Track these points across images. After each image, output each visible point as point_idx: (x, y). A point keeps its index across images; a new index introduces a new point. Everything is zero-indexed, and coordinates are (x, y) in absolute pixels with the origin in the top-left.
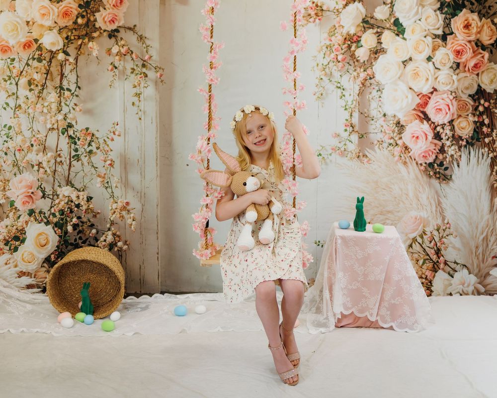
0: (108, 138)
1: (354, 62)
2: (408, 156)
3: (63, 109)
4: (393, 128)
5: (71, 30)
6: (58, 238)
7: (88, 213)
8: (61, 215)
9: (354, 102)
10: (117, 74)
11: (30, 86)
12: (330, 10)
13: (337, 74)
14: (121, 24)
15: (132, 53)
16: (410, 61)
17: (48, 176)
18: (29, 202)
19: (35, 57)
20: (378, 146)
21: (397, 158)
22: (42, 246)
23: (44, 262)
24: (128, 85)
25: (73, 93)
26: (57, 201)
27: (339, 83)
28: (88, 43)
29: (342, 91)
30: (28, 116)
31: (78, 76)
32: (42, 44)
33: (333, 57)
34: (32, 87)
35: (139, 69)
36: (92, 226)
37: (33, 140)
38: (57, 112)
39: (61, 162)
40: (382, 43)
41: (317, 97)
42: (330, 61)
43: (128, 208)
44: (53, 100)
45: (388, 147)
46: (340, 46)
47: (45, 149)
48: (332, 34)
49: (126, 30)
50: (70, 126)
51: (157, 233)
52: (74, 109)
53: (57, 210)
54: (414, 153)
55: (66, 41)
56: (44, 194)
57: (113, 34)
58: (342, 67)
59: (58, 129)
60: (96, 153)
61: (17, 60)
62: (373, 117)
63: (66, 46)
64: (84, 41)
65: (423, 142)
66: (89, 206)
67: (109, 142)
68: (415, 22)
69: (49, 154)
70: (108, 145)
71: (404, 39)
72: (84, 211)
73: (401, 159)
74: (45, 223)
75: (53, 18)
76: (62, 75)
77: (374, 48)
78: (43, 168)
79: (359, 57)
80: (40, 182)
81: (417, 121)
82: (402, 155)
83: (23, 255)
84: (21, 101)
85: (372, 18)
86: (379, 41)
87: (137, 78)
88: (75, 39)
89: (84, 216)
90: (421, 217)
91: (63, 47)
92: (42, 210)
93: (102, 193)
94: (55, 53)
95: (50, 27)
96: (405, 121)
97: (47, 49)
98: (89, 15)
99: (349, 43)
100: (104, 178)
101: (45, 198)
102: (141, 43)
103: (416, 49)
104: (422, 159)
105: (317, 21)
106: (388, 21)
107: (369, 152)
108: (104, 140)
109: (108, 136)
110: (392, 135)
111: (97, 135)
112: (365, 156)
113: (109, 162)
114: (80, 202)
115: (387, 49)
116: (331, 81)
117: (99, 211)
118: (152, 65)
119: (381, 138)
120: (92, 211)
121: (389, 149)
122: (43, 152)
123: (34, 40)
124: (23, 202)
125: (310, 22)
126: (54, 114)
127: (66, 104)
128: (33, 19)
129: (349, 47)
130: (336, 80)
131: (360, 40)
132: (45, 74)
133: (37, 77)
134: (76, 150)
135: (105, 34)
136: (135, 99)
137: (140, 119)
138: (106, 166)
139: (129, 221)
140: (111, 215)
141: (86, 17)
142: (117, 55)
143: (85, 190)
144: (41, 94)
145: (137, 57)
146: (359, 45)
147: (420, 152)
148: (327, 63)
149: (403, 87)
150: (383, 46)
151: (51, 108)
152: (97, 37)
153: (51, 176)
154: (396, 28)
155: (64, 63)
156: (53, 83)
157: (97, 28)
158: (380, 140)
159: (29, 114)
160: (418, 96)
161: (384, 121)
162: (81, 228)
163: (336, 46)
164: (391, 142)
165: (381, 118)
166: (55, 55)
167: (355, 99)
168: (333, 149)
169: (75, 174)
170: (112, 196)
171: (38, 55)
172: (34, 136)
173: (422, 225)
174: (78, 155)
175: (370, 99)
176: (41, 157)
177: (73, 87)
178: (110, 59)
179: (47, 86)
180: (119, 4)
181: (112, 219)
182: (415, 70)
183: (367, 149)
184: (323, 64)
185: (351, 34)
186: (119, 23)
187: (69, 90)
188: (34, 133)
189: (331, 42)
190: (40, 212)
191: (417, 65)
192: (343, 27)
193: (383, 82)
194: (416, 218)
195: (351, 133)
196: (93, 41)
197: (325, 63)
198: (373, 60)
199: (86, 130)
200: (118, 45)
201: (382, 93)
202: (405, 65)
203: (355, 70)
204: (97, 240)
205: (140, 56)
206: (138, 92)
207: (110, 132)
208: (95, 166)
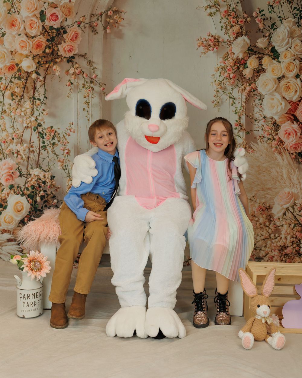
0: (66, 134)
1: (242, 79)
2: (283, 147)
3: (35, 113)
4: (271, 127)
5: (41, 57)
6: (29, 206)
7: (52, 188)
8: (32, 189)
9: (242, 108)
10: (73, 88)
11: (12, 97)
12: (225, 41)
13: (229, 88)
14: (76, 53)
15: (83, 73)
16: (284, 78)
17: (23, 161)
18: (10, 180)
19: (16, 76)
20: (260, 140)
21: (274, 149)
22: (19, 212)
23: (20, 223)
24: (80, 96)
25: (42, 102)
26: (30, 179)
27: (231, 94)
28: (53, 66)
29: (233, 100)
30: (10, 118)
31: (45, 90)
32: (21, 67)
33: (227, 75)
34: (14, 97)
35: (88, 85)
36: (54, 197)
37: (14, 135)
38: (31, 115)
39: (33, 151)
40: (262, 65)
41: (215, 104)
42: (225, 78)
44: (28, 107)
46: (231, 67)
47: (22, 141)
48: (225, 59)
49: (80, 56)
50: (40, 125)
52: (42, 113)
53: (29, 186)
54: (287, 145)
55: (38, 65)
56: (21, 174)
57: (70, 60)
58: (233, 83)
59: (31, 127)
60: (57, 145)
61: (4, 78)
62: (256, 119)
63: (38, 69)
64: (50, 65)
65: (294, 137)
66: (52, 183)
67: (67, 137)
68: (287, 49)
69: (25, 145)
70: (66, 139)
71: (279, 62)
72: (49, 186)
73: (277, 150)
74: (21, 195)
75: (29, 49)
76: (35, 89)
77: (257, 68)
78: (20, 155)
79: (245, 75)
80: (18, 165)
81: (289, 122)
82: (278, 147)
83: (5, 217)
84: (6, 108)
85: (255, 47)
86: (260, 63)
87: (87, 91)
88: (44, 63)
89: (49, 190)
90: (292, 192)
91: (35, 69)
92: (20, 186)
93: (62, 173)
94: (30, 73)
95: (27, 55)
96: (280, 121)
97: (24, 71)
98: (54, 47)
99: (238, 65)
100: (63, 162)
101: (21, 177)
102: (90, 66)
103: (287, 68)
104: (293, 150)
105: (215, 49)
106: (267, 49)
107: (253, 145)
108: (63, 135)
109: (66, 132)
110: (270, 132)
111: (58, 131)
112: (250, 147)
113: (66, 151)
114: (46, 180)
115: (266, 69)
116: (225, 93)
117: (59, 187)
118: (98, 81)
120: (54, 186)
121: (268, 142)
122: (21, 143)
123: (15, 64)
124: (6, 179)
125: (210, 50)
126: (28, 116)
127: (37, 110)
128: (15, 50)
129: (238, 68)
130: (229, 92)
131: (247, 63)
132: (23, 88)
133: (17, 90)
134: (44, 143)
135: (65, 60)
136: (86, 106)
137: (89, 120)
138: (64, 154)
141: (52, 48)
142: (73, 75)
143: (49, 171)
144: (20, 103)
145: (87, 76)
146: (246, 66)
147: (291, 145)
148: (222, 80)
149: (278, 96)
150: (263, 67)
151: (26, 112)
152: (59, 62)
153: (26, 161)
154: (272, 54)
155: (36, 80)
156: (28, 95)
157: (59, 56)
158: (261, 135)
159: (11, 117)
160: (289, 103)
161: (264, 122)
162: (46, 199)
163: (229, 67)
164: (269, 137)
165: (262, 119)
166: (30, 75)
167: (243, 106)
169: (43, 160)
170: (68, 175)
171: (19, 75)
172: (15, 132)
173: (293, 198)
174: (45, 146)
175: (254, 105)
176: (19, 148)
177: (42, 98)
178: (68, 78)
179: (24, 97)
180: (74, 39)
182: (287, 84)
183: (252, 142)
184: (219, 81)
185: (239, 59)
186: (74, 52)
187: (39, 99)
188: (14, 130)
189: (225, 65)
190: (18, 187)
191: (288, 80)
192: (234, 54)
193: (263, 93)
194: (289, 193)
195: (239, 130)
196: (56, 65)
197: (221, 80)
198: (256, 78)
199: (50, 128)
200: (74, 67)
201: (262, 101)
202: (280, 81)
203: (243, 85)
204: (57, 207)
205: (89, 75)
206: (88, 101)
207: (68, 130)
208: (57, 154)
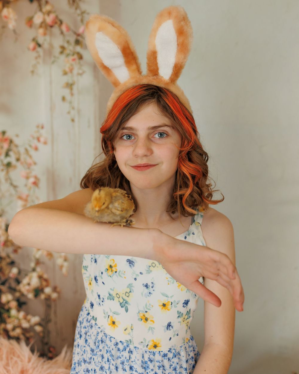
0: (30, 146)
7: (8, 246)
10: (41, 54)
15: (61, 23)
24: (56, 71)
28: (2, 10)
35: (71, 48)
36: (12, 263)
60: (15, 167)
66: (7, 237)
67: (32, 152)
70: (31, 157)
72: (2, 243)
87: (68, 61)
89: (3, 250)
100: (26, 200)
102: (74, 8)
108: (26, 150)
109: (31, 144)
111: (16, 141)
113: (32, 180)
120: (12, 244)
136: (66, 92)
137: (73, 120)
138: (28, 185)
139: (60, 261)
140: (36, 252)
142: (41, 26)
143: (2, 215)
145: (68, 29)
152: (13, 1)
178: (30, 33)
181: (37, 256)
196: (8, 7)
199: (2, 135)
200: (42, 12)
204: (18, 282)
205: (72, 27)
206: (70, 82)
207: (33, 138)
208: (15, 183)
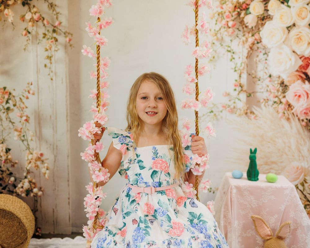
0: (23, 96)
1: (243, 28)
2: (291, 113)
4: (278, 88)
7: (7, 163)
9: (243, 65)
13: (227, 39)
15: (44, 19)
16: (294, 27)
20: (264, 104)
21: (281, 114)
24: (40, 49)
27: (229, 47)
28: (4, 10)
29: (232, 54)
33: (224, 23)
35: (50, 34)
36: (11, 174)
40: (268, 10)
42: (222, 27)
43: (43, 158)
45: (273, 104)
46: (230, 13)
48: (223, 2)
51: (68, 181)
54: (296, 110)
57: (26, 2)
58: (232, 33)
60: (13, 110)
62: (260, 78)
65: (304, 100)
66: (7, 157)
67: (24, 100)
70: (23, 103)
71: (289, 6)
72: (4, 161)
73: (284, 116)
77: (261, 15)
79: (247, 23)
81: (300, 82)
82: (285, 112)
86: (266, 8)
87: (48, 42)
89: (4, 165)
90: (302, 167)
93: (19, 145)
96: (289, 81)
99: (239, 10)
100: (20, 132)
102: (52, 10)
103: (299, 15)
104: (304, 115)
107: (255, 109)
108: (20, 99)
111: (14, 93)
112: (252, 113)
113: (24, 118)
115: (273, 16)
116: (222, 45)
117: (17, 161)
118: (62, 30)
119: (267, 97)
120: (11, 161)
121: (274, 106)
129: (239, 14)
130: (227, 44)
131: (249, 8)
135: (19, 2)
136: (47, 62)
137: (52, 79)
138: (22, 121)
139: (43, 170)
140: (27, 165)
142: (30, 21)
143: (4, 142)
145: (48, 23)
146: (248, 12)
147: (301, 109)
148: (219, 29)
149: (287, 50)
150: (270, 13)
152: (12, 5)
158: (265, 98)
160: (300, 58)
161: (270, 81)
163: (227, 13)
164: (275, 100)
165: (267, 78)
167: (244, 61)
168: (223, 107)
170: (28, 148)
173: (303, 174)
175: (257, 61)
178: (24, 25)
181: (28, 168)
182: (298, 35)
183: (254, 107)
184: (215, 30)
185: (240, 2)
189: (222, 10)
191: (300, 30)
193: (269, 46)
194: (298, 168)
195: (239, 92)
196: (8, 9)
197: (217, 29)
198: (260, 26)
199: (3, 89)
200: (31, 12)
201: (268, 56)
202: (289, 31)
203: (244, 35)
204: (15, 186)
205: (50, 22)
206: (50, 55)
207: (26, 91)
208: (12, 121)
